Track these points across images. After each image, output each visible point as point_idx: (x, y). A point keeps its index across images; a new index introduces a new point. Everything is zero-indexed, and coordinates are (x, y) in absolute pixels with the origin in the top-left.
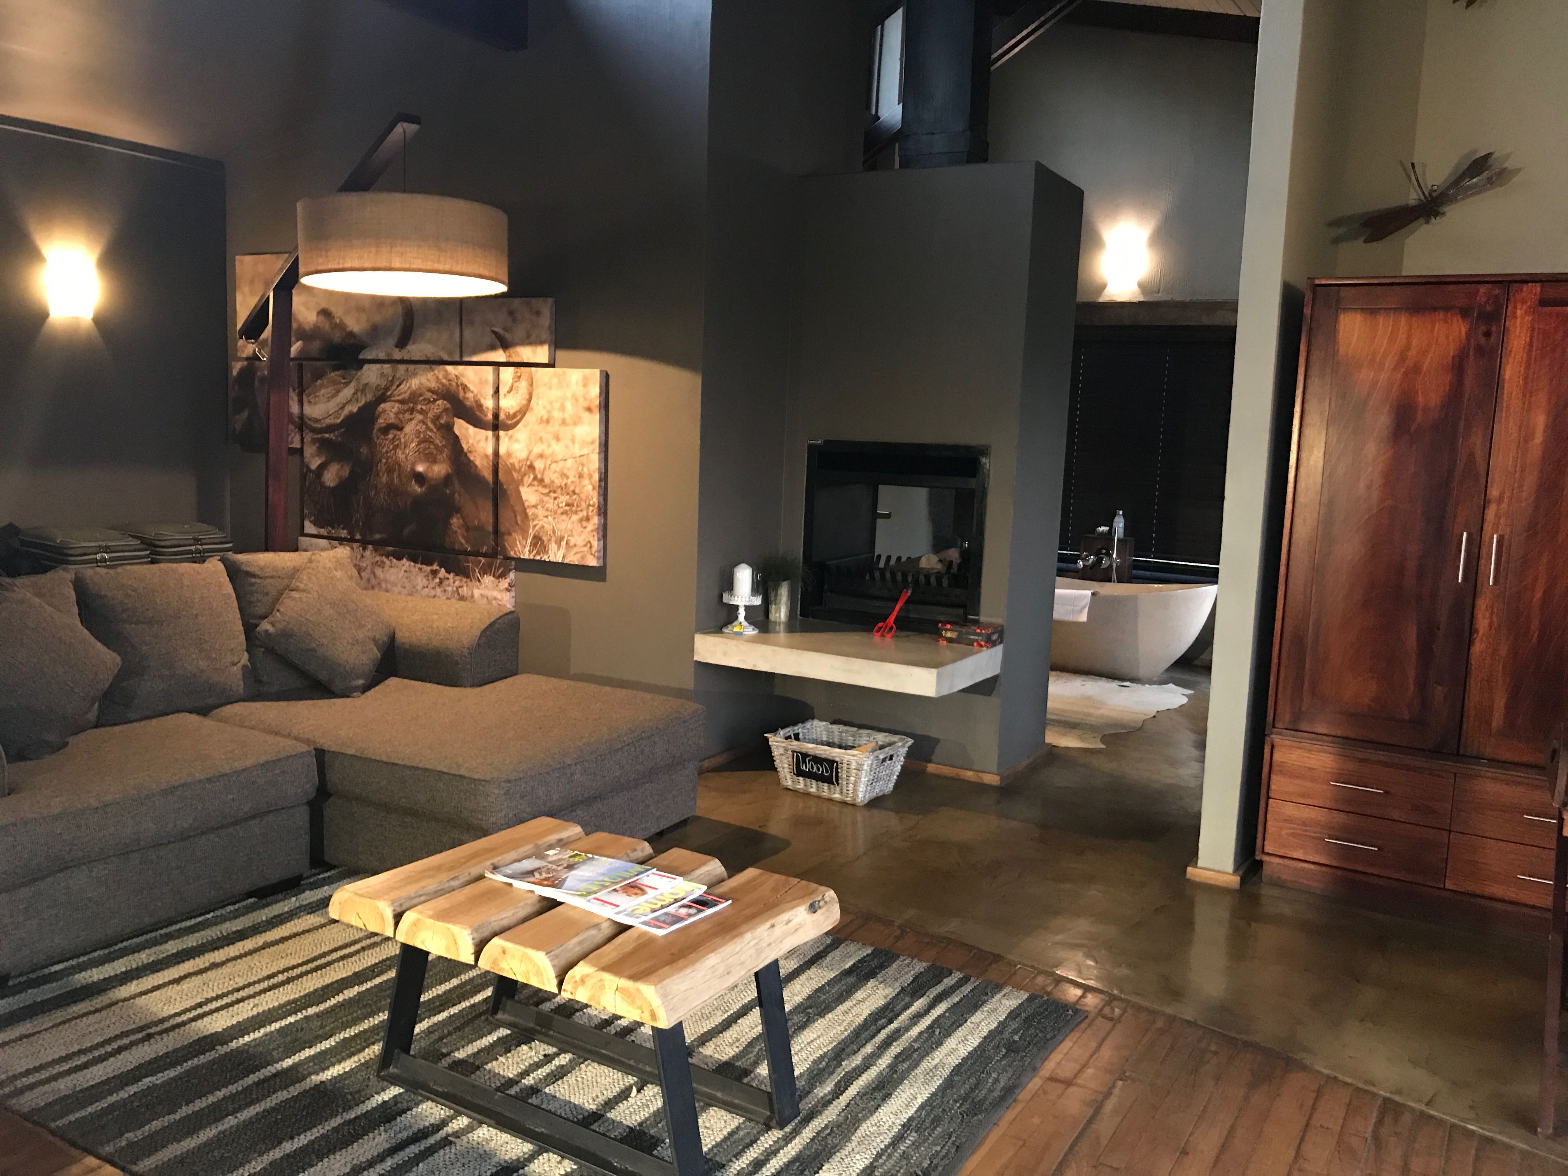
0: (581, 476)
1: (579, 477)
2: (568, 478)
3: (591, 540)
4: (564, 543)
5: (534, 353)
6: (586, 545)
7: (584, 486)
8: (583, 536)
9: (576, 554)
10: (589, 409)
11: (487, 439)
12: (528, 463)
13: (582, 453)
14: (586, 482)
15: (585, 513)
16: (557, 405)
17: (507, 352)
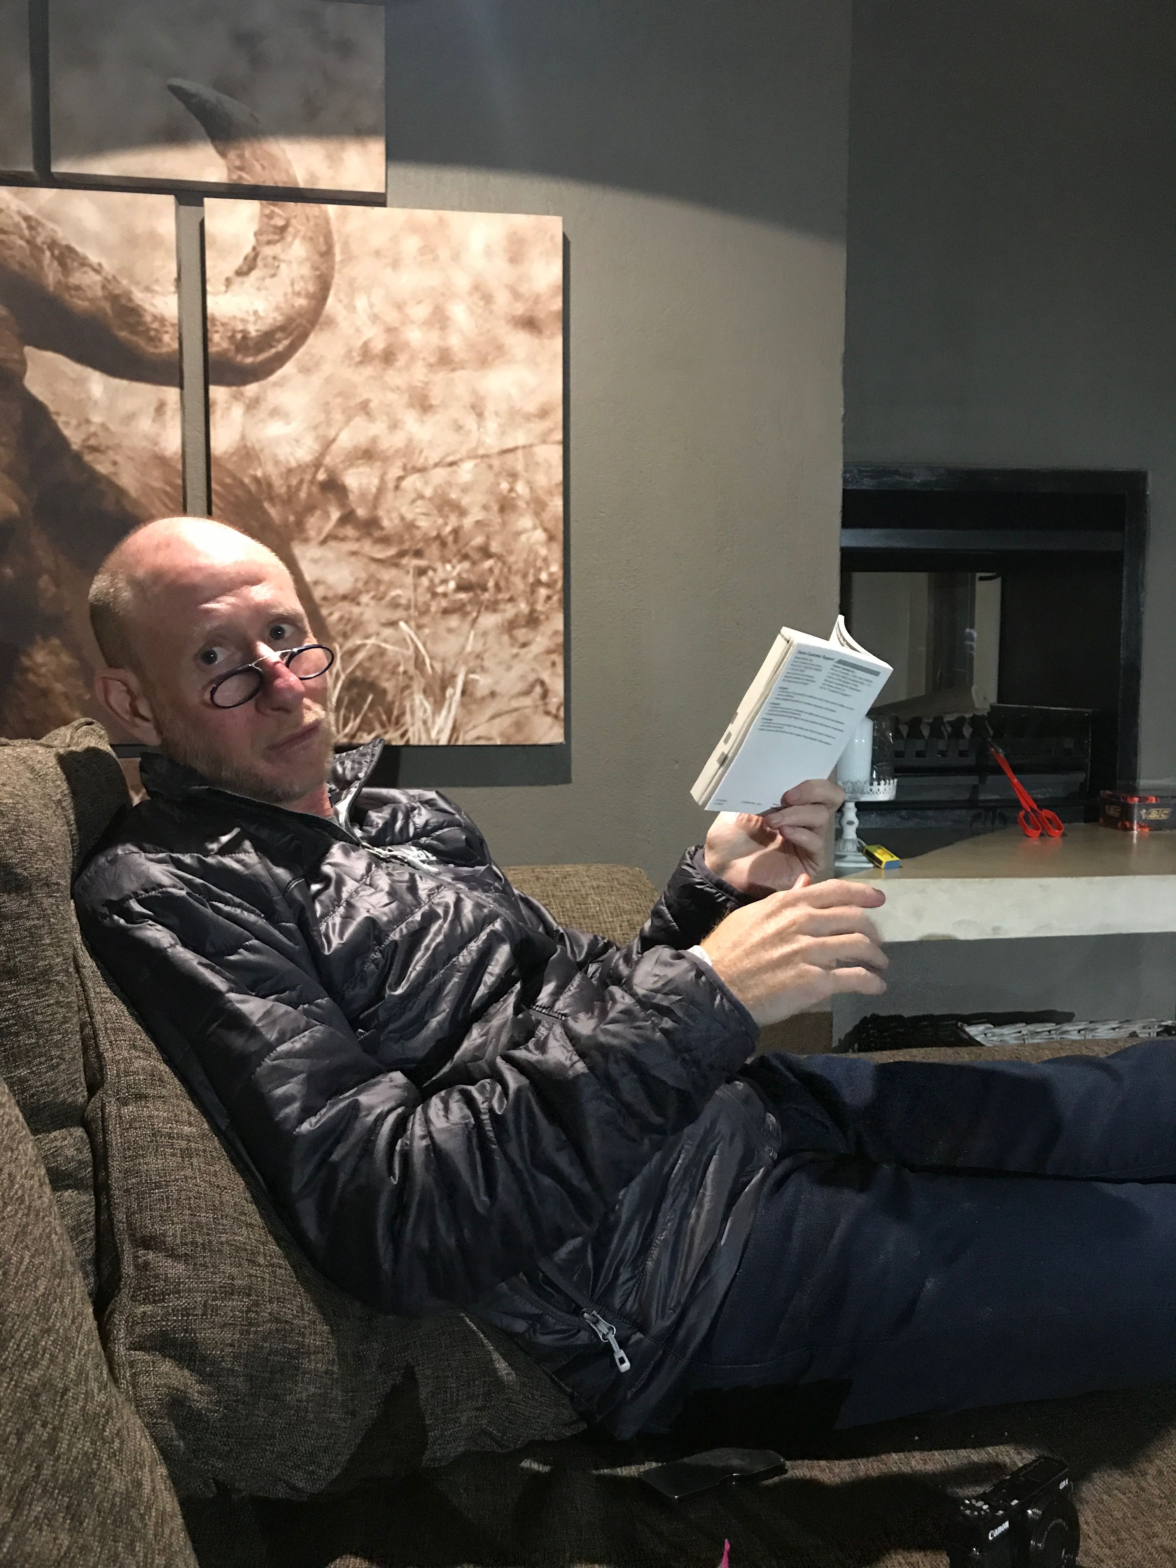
0: (506, 506)
1: (502, 509)
2: (462, 512)
3: (546, 676)
4: (454, 693)
5: (333, 161)
6: (527, 693)
7: (518, 534)
8: (518, 669)
9: (493, 717)
10: (530, 324)
11: (160, 408)
12: (321, 476)
13: (510, 444)
14: (526, 522)
15: (523, 607)
16: (420, 312)
17: (232, 155)
